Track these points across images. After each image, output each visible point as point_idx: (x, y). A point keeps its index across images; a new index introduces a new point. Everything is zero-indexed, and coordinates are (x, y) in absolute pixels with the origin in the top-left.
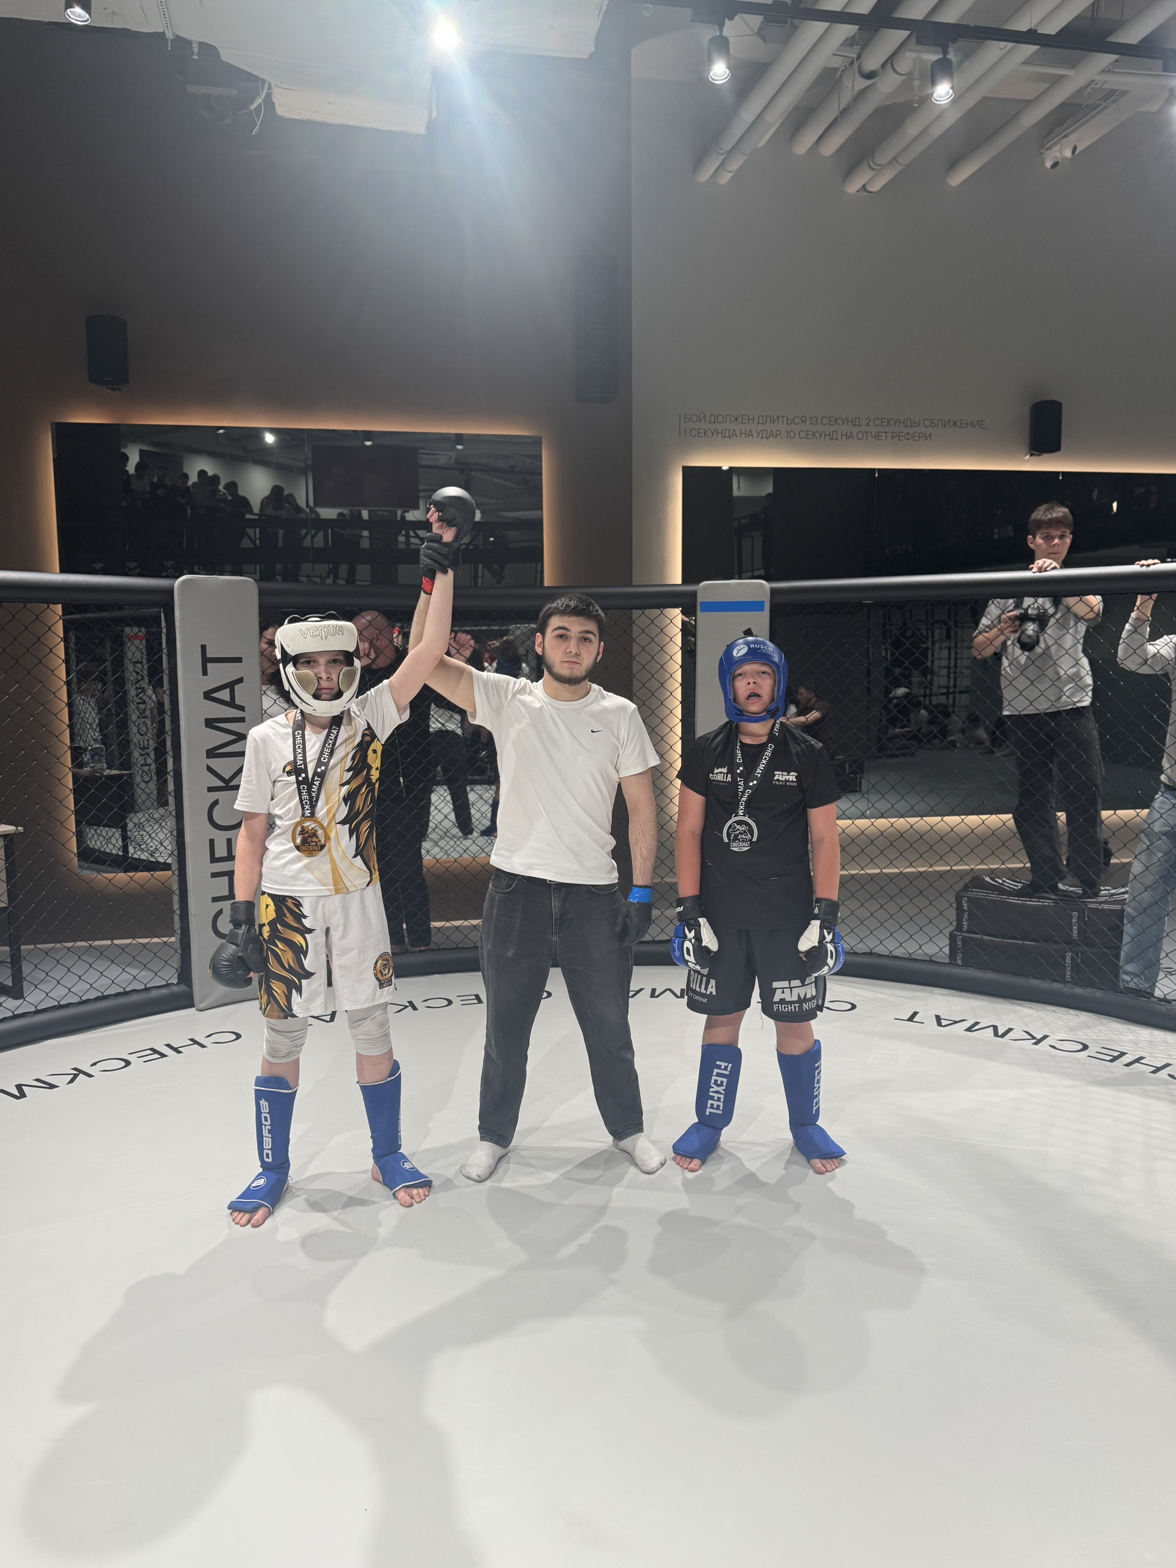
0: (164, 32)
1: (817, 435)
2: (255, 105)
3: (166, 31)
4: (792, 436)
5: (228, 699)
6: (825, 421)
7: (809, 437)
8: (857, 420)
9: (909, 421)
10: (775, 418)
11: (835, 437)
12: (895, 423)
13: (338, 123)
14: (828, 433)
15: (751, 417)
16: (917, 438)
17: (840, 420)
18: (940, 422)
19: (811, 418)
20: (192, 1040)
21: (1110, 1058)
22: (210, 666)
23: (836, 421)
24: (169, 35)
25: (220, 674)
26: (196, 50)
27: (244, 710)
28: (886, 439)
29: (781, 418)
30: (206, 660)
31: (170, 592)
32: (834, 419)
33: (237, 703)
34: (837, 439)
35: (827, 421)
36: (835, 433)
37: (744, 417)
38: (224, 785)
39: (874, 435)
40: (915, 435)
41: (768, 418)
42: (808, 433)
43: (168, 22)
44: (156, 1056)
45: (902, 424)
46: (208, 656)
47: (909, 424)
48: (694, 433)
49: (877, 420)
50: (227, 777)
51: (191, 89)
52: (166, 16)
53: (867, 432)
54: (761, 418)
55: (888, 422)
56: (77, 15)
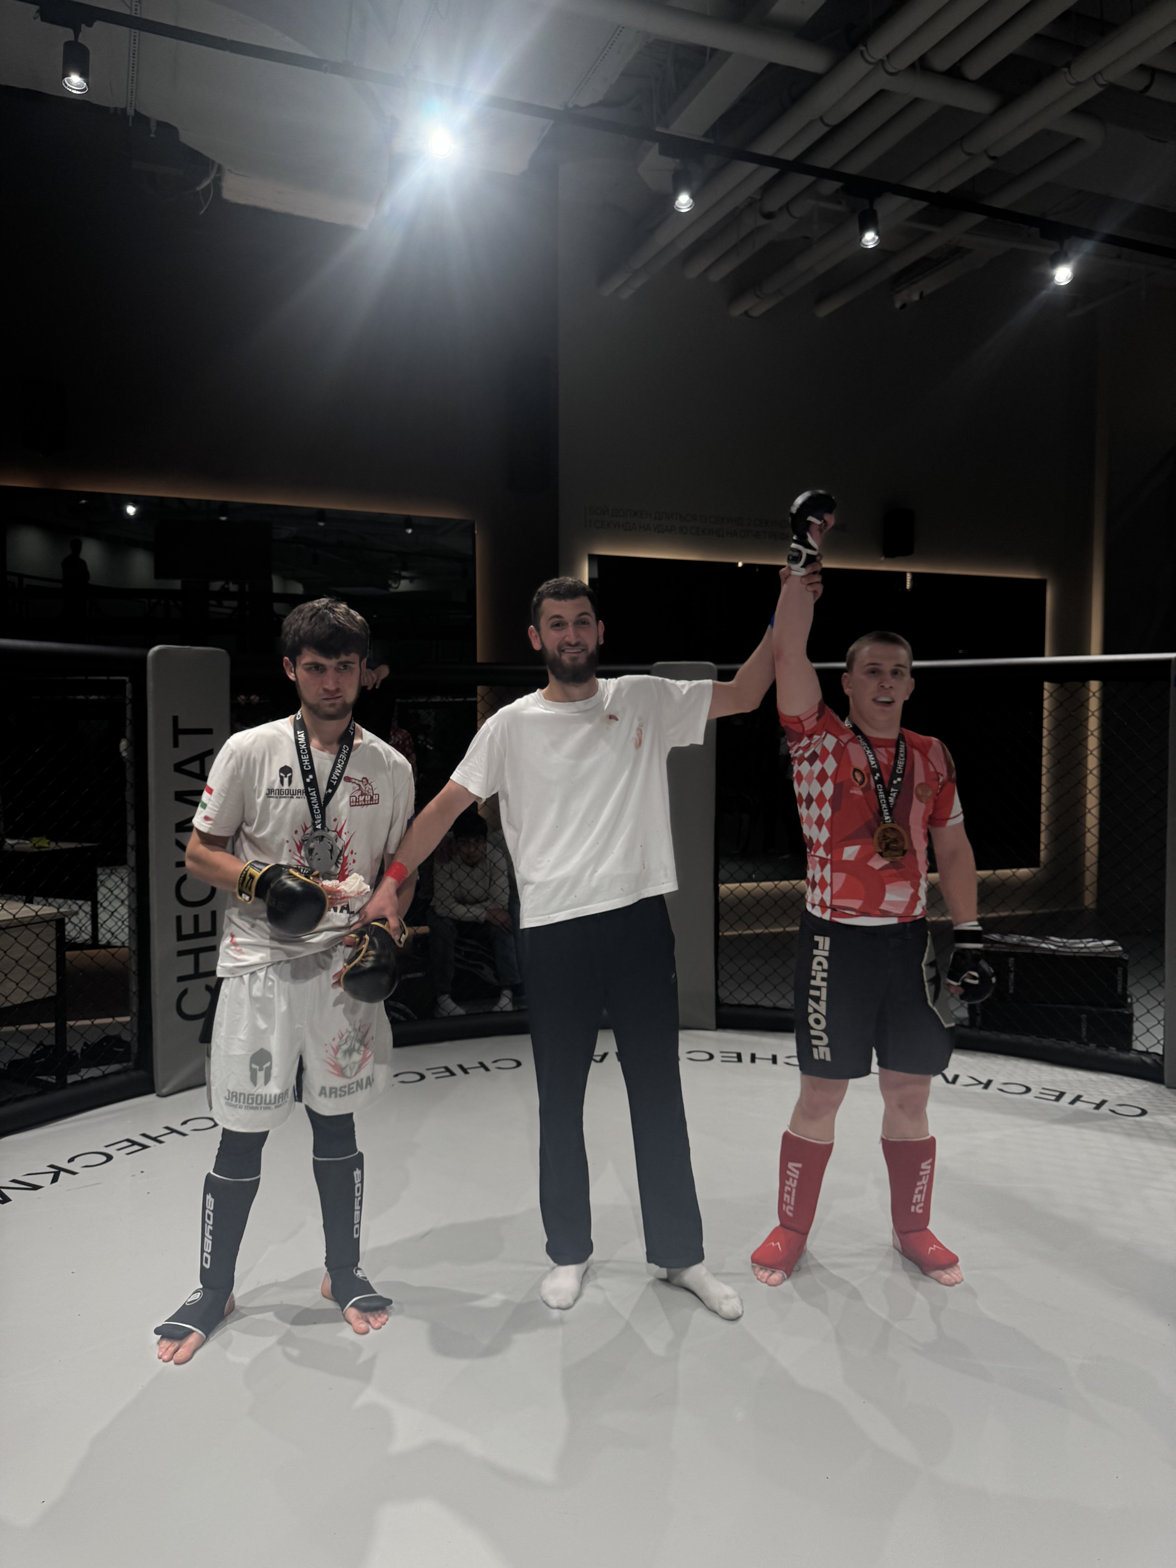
0: (126, 108)
1: (707, 530)
2: (202, 187)
3: (128, 108)
4: (684, 531)
5: (197, 772)
6: (713, 520)
7: (699, 533)
8: (740, 520)
10: (670, 513)
11: (721, 534)
12: (772, 524)
14: (716, 529)
15: (649, 513)
17: (725, 519)
19: (701, 516)
20: (167, 1128)
21: (1053, 1098)
22: (182, 738)
23: (722, 520)
24: (130, 112)
25: (190, 746)
26: (153, 129)
28: (767, 537)
29: (674, 516)
30: (177, 732)
31: (142, 661)
32: (720, 518)
34: (723, 536)
35: (715, 520)
36: (721, 531)
37: (643, 512)
39: (754, 534)
41: (664, 515)
42: (699, 530)
43: (133, 99)
44: (136, 1147)
45: (778, 525)
46: (180, 726)
48: (598, 524)
49: (758, 520)
51: (137, 165)
52: (134, 93)
53: (750, 530)
54: (656, 515)
55: (766, 523)
56: (75, 82)
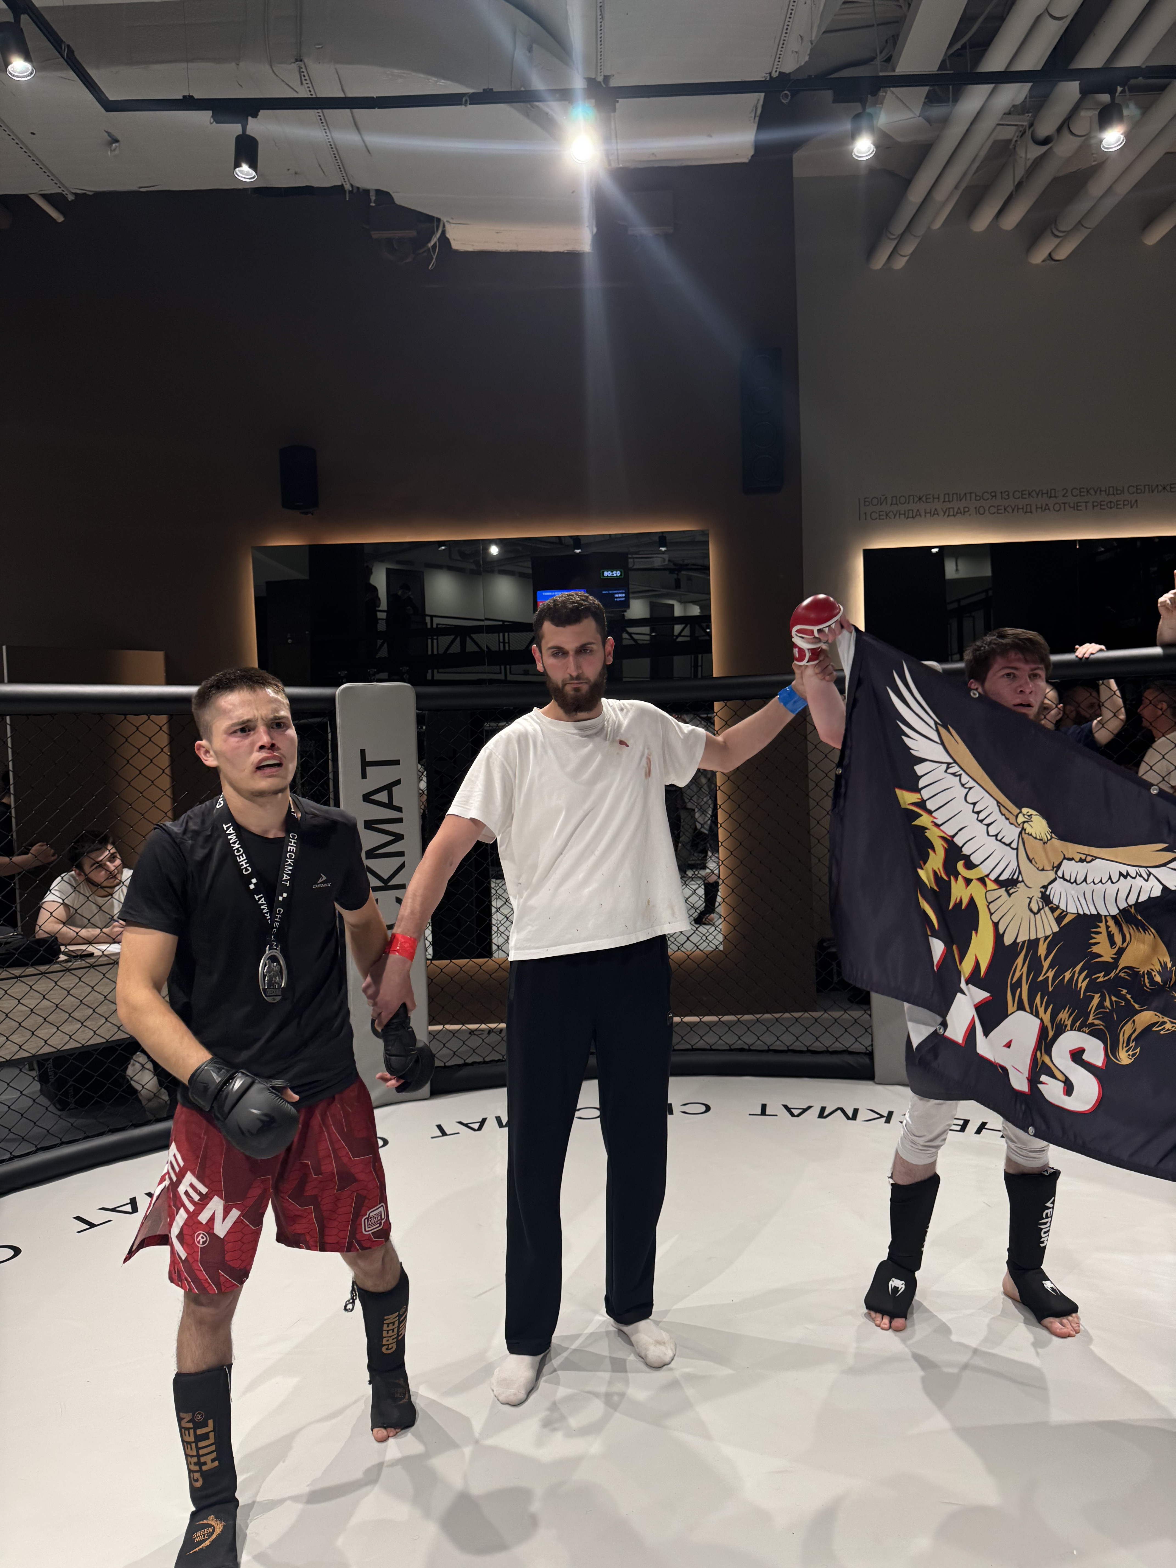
0: (342, 185)
1: (1009, 509)
2: (432, 243)
3: (344, 183)
4: (982, 512)
5: (387, 802)
6: (1018, 495)
7: (1000, 511)
8: (1053, 491)
9: (1111, 489)
10: (962, 497)
11: (1029, 510)
12: (1096, 492)
13: (509, 251)
14: (1021, 507)
15: (936, 496)
16: (1122, 506)
17: (1034, 492)
18: (1147, 487)
19: (1001, 493)
22: (368, 769)
23: (1029, 494)
24: (348, 187)
26: (373, 198)
27: (402, 812)
28: (1086, 509)
29: (968, 495)
30: (365, 764)
31: (332, 700)
32: (1027, 492)
33: (394, 804)
34: (1031, 512)
35: (1020, 494)
36: (1029, 506)
37: (928, 497)
38: (383, 885)
39: (1072, 505)
40: (1119, 503)
41: (955, 496)
42: (1000, 508)
43: (344, 175)
45: (1103, 493)
46: (367, 760)
47: (1111, 493)
48: (875, 516)
49: (1075, 490)
50: (386, 878)
51: (375, 235)
52: (342, 169)
53: (1064, 503)
54: (947, 496)
55: (1088, 492)
56: (245, 173)
